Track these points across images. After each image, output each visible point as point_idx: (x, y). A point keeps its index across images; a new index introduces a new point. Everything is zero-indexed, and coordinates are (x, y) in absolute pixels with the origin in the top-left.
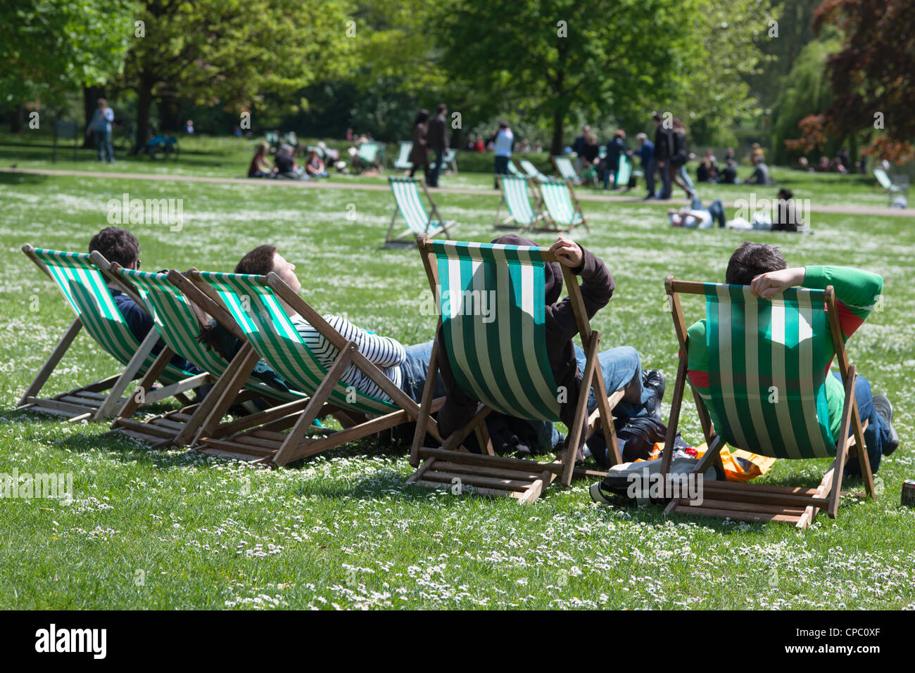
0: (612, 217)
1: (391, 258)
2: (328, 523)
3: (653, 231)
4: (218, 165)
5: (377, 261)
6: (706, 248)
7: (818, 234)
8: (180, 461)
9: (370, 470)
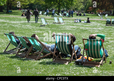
0: (67, 21)
1: (42, 28)
2: (45, 68)
3: (72, 23)
4: (17, 14)
5: (40, 28)
6: (79, 25)
7: (92, 23)
8: (25, 60)
9: (48, 61)
